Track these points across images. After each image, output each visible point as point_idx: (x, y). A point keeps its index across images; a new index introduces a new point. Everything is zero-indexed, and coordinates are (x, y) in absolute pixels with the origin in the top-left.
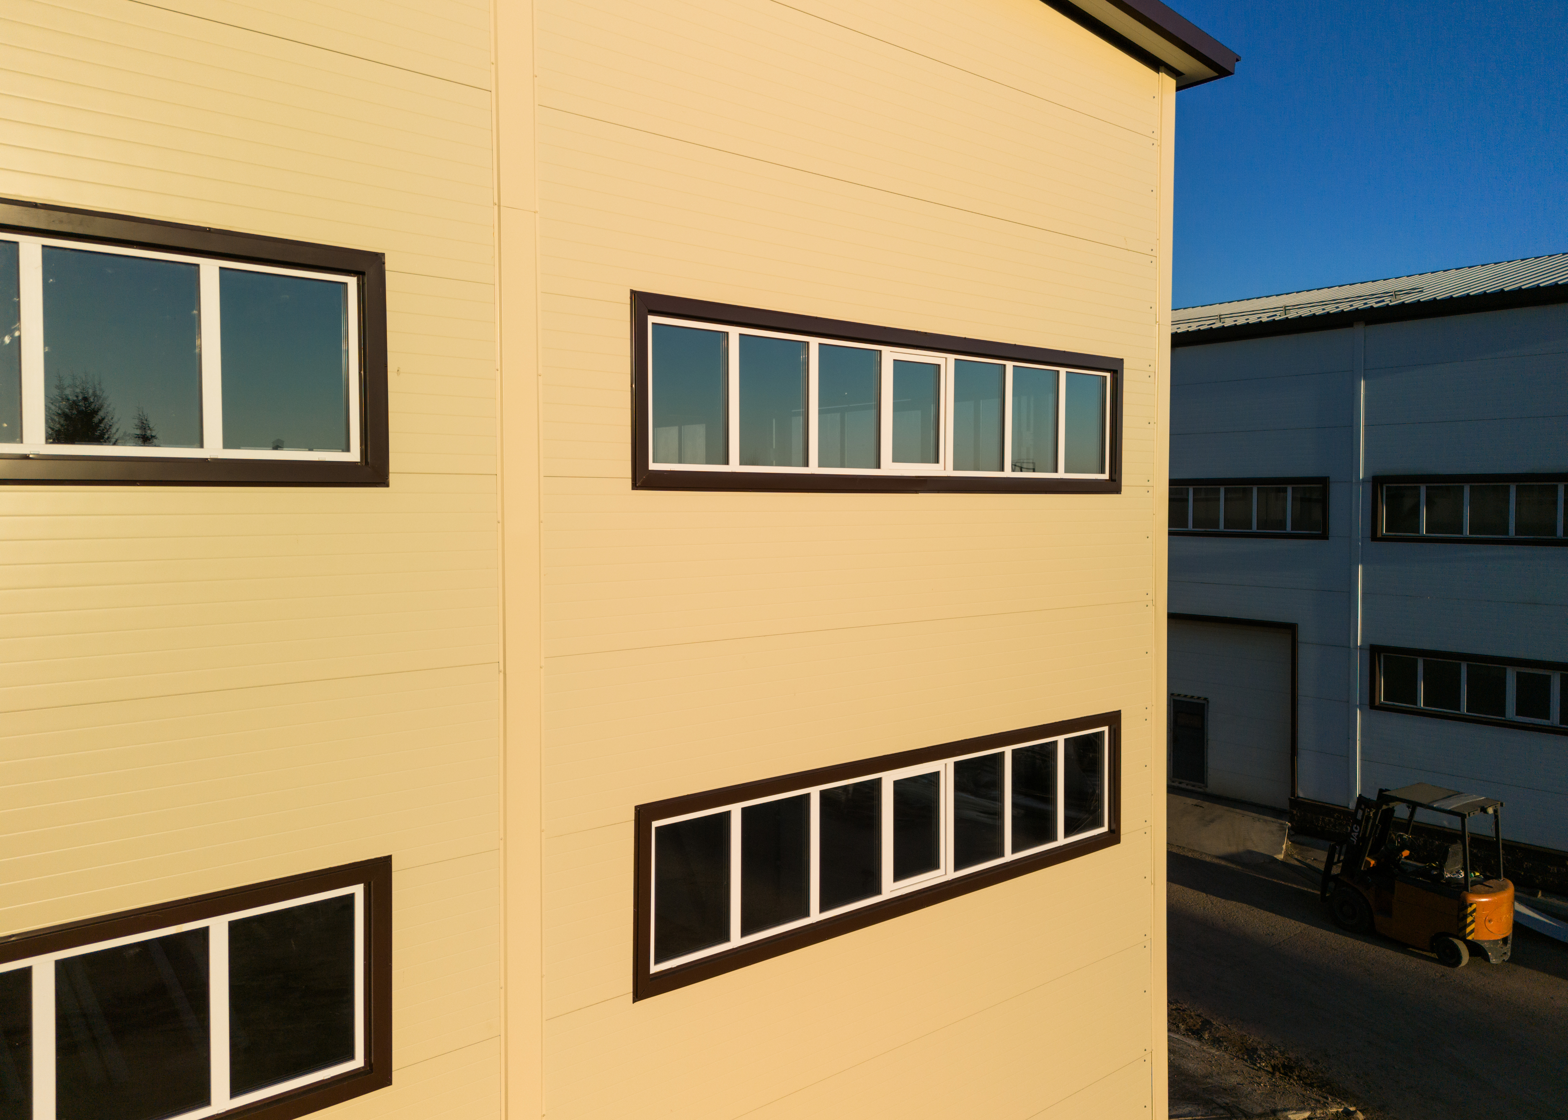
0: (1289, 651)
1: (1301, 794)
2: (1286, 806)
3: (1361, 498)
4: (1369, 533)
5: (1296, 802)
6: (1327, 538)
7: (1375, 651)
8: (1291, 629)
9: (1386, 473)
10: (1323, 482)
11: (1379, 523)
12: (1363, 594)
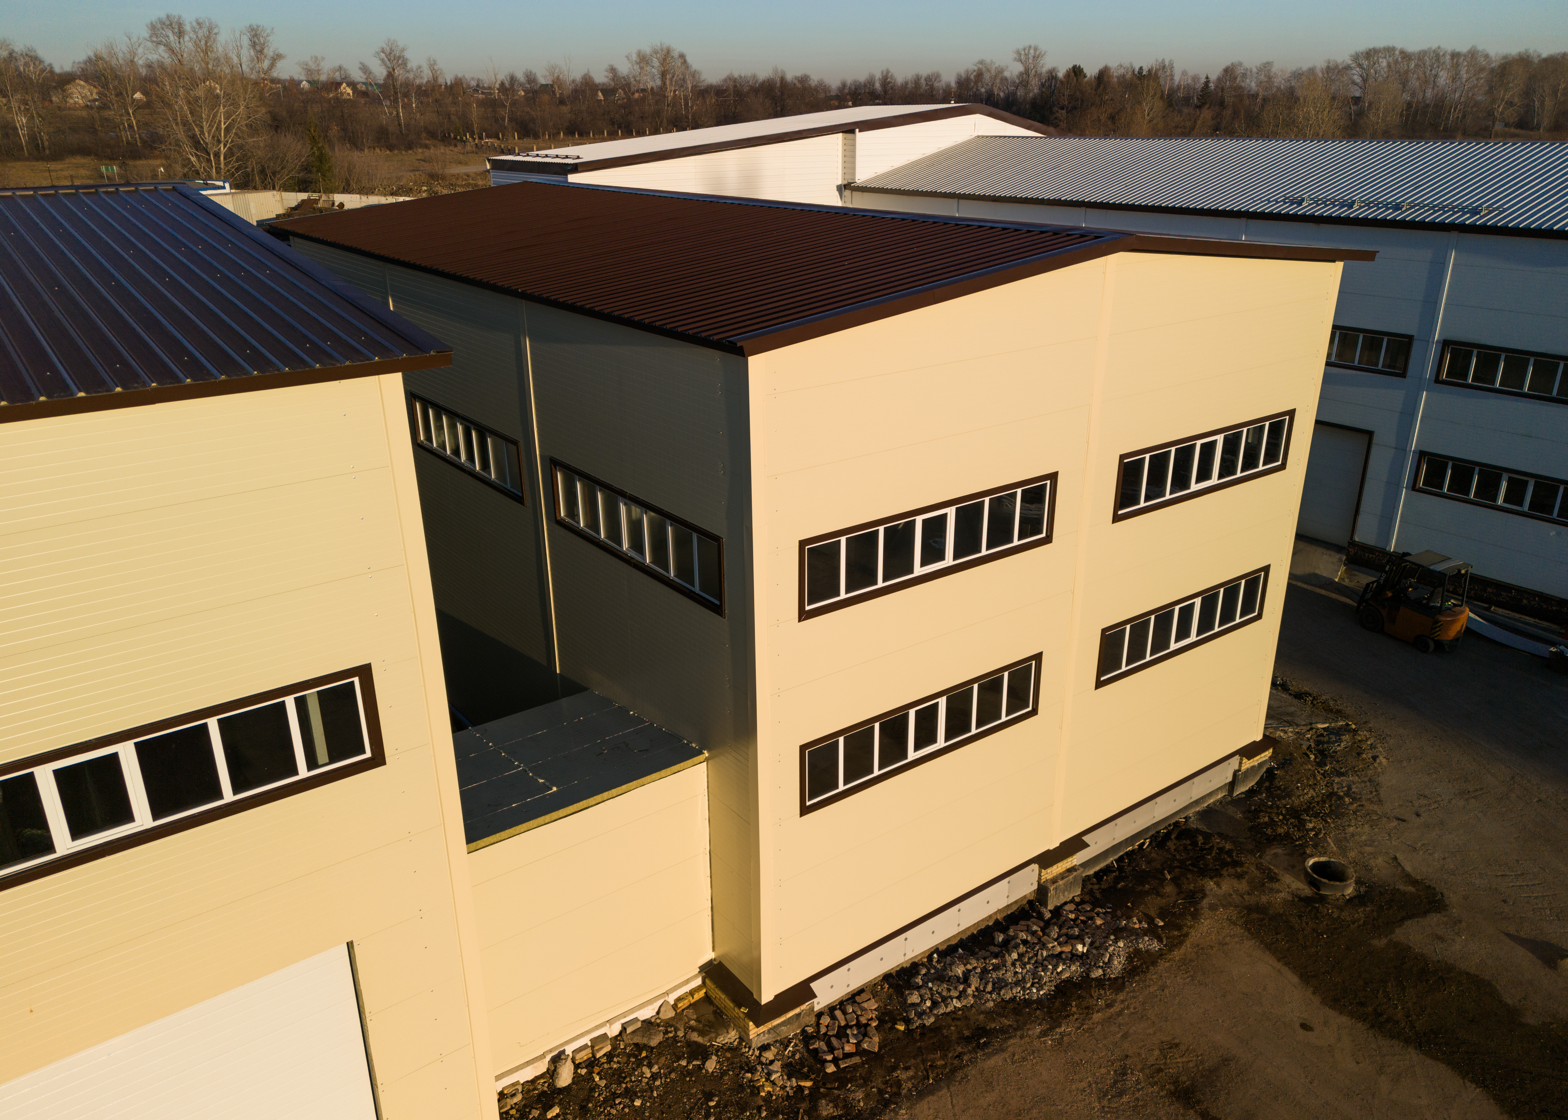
0: (1366, 447)
1: (1357, 539)
2: (1346, 545)
3: (1433, 352)
4: (1433, 378)
5: (1352, 543)
6: (1405, 377)
7: (1422, 455)
8: (1370, 434)
9: (1453, 339)
10: (1409, 339)
11: (1442, 369)
12: (1422, 417)
